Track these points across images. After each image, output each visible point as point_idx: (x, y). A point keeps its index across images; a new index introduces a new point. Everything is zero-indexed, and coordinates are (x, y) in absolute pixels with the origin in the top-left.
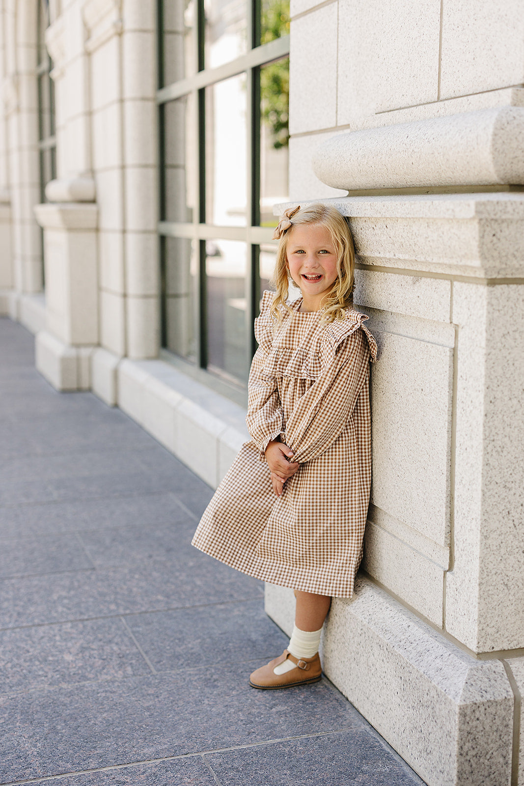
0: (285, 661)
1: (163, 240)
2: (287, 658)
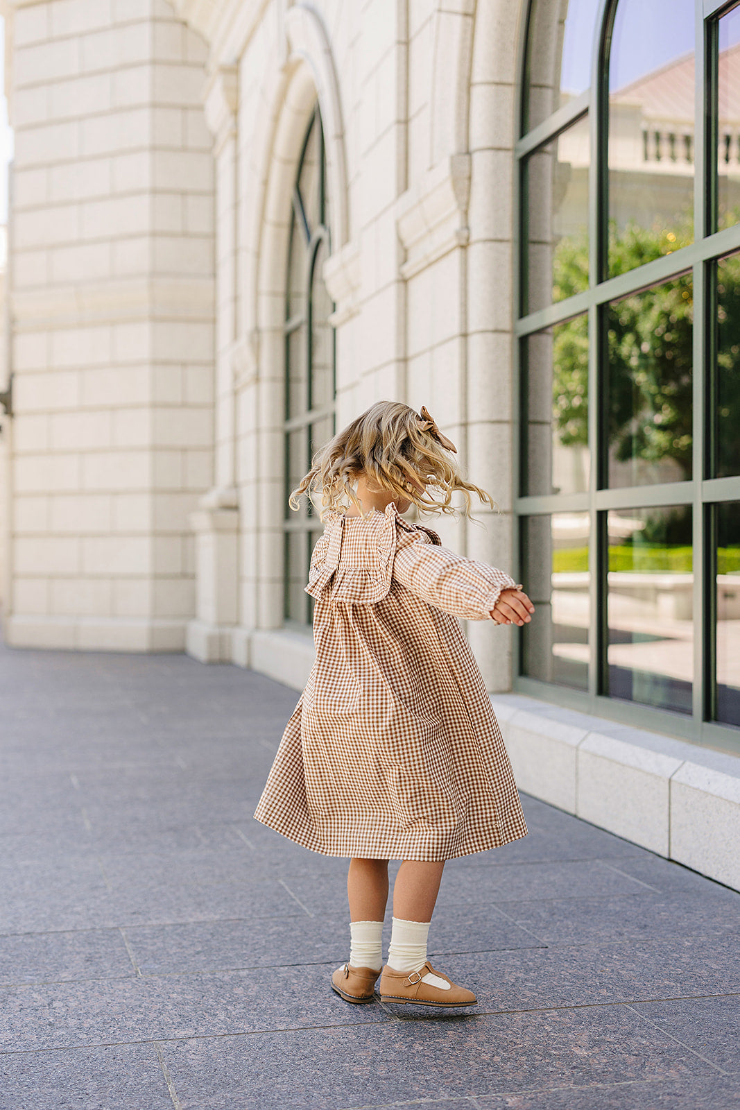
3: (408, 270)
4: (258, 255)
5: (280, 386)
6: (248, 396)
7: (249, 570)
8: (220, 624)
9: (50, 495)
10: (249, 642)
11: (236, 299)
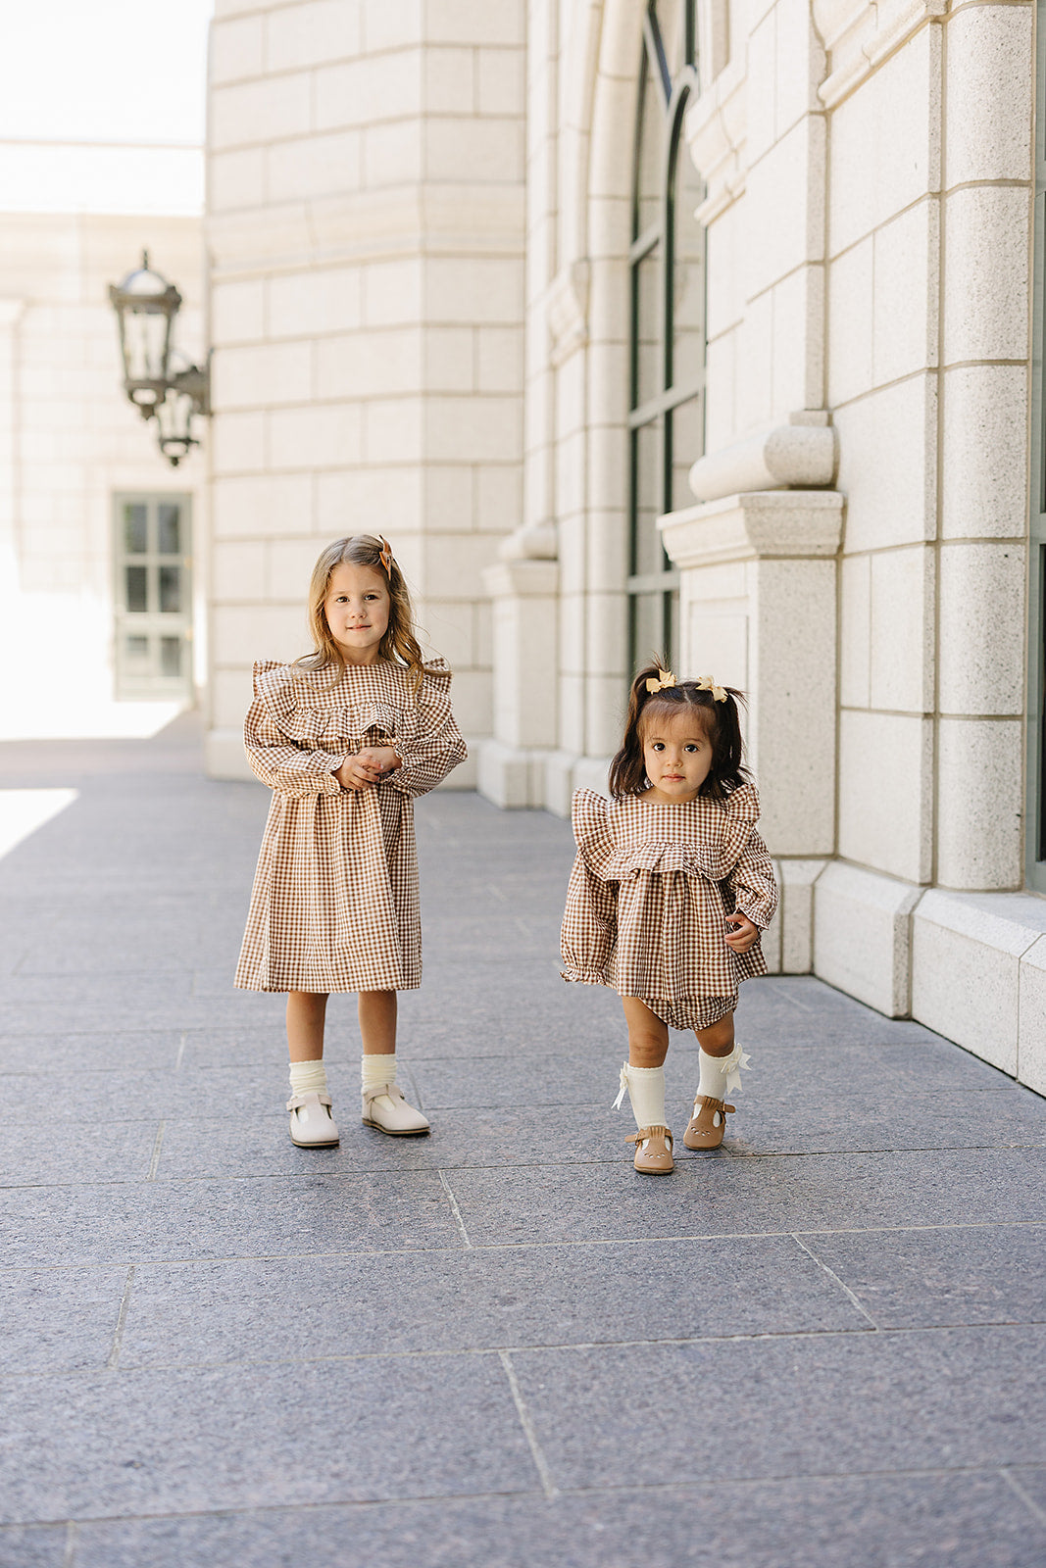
3: (831, 91)
4: (587, 133)
5: (623, 352)
6: (571, 374)
7: (572, 661)
8: (526, 747)
9: (269, 540)
10: (570, 774)
11: (554, 214)
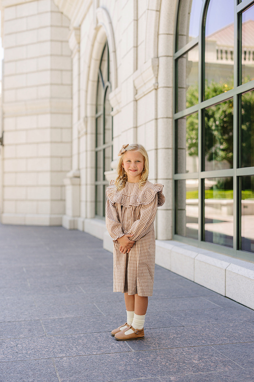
0: (129, 329)
1: (176, 182)
2: (130, 328)
3: (137, 97)
4: (87, 91)
5: (94, 136)
6: (83, 139)
7: (83, 198)
8: (74, 216)
9: (16, 173)
10: (83, 222)
11: (79, 106)
